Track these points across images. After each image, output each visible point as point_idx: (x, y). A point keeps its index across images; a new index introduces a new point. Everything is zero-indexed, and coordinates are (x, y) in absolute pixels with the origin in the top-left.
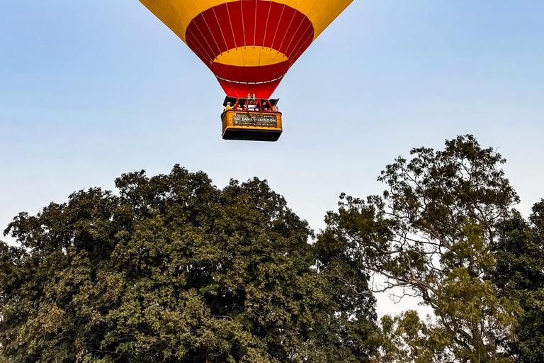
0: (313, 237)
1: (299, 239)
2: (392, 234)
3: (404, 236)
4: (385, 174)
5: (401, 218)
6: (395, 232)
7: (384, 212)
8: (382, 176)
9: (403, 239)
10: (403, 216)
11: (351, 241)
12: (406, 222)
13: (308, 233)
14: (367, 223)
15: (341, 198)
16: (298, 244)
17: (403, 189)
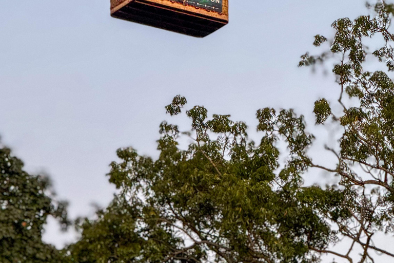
0: (65, 222)
1: (18, 227)
2: (326, 230)
3: (364, 239)
4: (325, 47)
5: (362, 184)
6: (334, 227)
7: (308, 162)
8: (316, 52)
9: (358, 250)
10: (366, 177)
11: (189, 243)
12: (374, 199)
13: (48, 211)
14: (250, 194)
15: (172, 109)
16: (12, 242)
17: (378, 95)
